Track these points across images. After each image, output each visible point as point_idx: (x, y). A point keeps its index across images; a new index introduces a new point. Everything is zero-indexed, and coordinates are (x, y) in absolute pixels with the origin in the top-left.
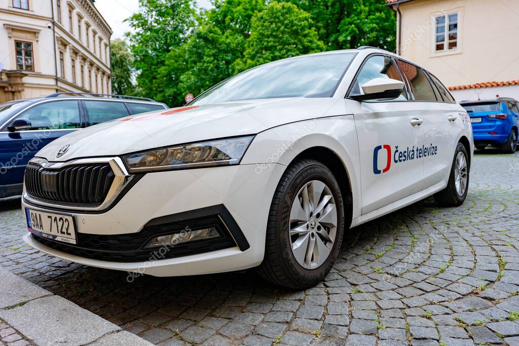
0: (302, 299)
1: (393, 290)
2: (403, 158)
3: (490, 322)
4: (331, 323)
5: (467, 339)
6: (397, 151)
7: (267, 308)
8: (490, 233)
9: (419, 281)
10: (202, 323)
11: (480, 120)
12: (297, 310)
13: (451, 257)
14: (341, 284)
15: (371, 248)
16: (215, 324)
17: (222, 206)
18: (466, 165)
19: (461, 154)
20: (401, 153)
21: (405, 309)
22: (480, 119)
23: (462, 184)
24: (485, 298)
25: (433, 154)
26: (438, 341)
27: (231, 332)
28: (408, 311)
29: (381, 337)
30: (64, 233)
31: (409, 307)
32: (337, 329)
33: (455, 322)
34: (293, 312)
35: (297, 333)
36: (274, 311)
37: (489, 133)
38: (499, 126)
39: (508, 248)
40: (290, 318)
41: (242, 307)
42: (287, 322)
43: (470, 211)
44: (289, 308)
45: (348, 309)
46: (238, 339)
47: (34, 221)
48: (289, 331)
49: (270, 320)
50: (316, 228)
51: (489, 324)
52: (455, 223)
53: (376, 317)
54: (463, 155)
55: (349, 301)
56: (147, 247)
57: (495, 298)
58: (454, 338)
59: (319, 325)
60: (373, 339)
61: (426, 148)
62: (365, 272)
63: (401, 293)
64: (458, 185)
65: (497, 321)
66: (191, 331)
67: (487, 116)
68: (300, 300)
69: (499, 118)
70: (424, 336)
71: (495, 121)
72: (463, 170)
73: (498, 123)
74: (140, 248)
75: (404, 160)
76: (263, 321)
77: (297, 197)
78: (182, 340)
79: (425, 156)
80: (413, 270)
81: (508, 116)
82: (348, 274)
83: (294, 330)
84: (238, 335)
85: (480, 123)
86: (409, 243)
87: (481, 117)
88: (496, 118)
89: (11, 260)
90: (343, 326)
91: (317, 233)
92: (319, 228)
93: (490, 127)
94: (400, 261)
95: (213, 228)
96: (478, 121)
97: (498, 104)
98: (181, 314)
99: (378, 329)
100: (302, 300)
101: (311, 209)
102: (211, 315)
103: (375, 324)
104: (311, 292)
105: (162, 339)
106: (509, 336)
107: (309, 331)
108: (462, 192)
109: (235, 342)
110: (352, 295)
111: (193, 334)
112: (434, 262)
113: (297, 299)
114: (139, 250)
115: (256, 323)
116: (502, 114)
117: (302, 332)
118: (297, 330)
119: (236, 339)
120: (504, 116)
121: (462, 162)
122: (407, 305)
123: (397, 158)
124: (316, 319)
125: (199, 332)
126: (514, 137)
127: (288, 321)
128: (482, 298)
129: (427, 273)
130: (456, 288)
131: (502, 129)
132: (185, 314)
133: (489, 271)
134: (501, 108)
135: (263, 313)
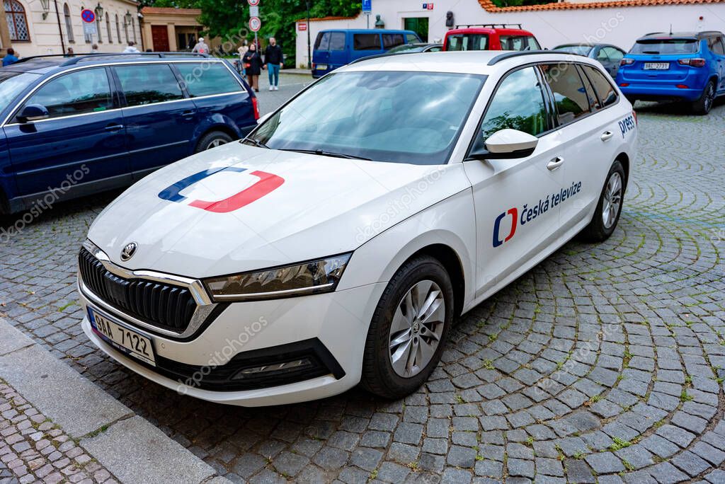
0: (401, 411)
1: (500, 398)
2: (534, 215)
3: (590, 454)
4: (428, 451)
5: (562, 477)
6: (526, 210)
7: (363, 424)
8: (629, 299)
9: (531, 384)
10: (296, 447)
11: (667, 66)
12: (395, 429)
13: (573, 342)
14: (444, 387)
15: (486, 324)
16: (308, 448)
17: (316, 340)
18: (620, 187)
19: (616, 175)
20: (531, 210)
21: (507, 430)
22: (668, 64)
23: (612, 212)
24: (595, 414)
25: (574, 193)
26: (532, 479)
27: (325, 462)
28: (510, 434)
29: (477, 473)
30: (140, 351)
31: (513, 428)
32: (435, 460)
33: (556, 452)
34: (390, 432)
35: (393, 464)
36: (370, 430)
37: (677, 85)
38: (692, 76)
39: (642, 329)
40: (387, 441)
41: (336, 422)
42: (384, 448)
43: (616, 253)
44: (386, 426)
45: (448, 430)
46: (333, 471)
47: (99, 324)
48: (386, 461)
49: (365, 445)
50: (419, 331)
51: (589, 456)
52: (592, 278)
53: (475, 443)
54: (618, 175)
55: (451, 417)
56: (235, 378)
57: (605, 415)
58: (549, 475)
59: (415, 452)
60: (468, 474)
61: (565, 191)
62: (473, 367)
63: (507, 404)
64: (605, 215)
65: (598, 451)
66: (284, 459)
67: (678, 61)
68: (398, 413)
69: (693, 64)
70: (519, 473)
71: (688, 68)
72: (617, 193)
73: (692, 72)
74: (228, 379)
75: (534, 217)
76: (359, 446)
77: (399, 307)
78: (276, 471)
79: (563, 200)
80: (528, 365)
81: (707, 61)
82: (454, 370)
83: (390, 460)
84: (333, 466)
85: (667, 70)
86: (531, 315)
87: (670, 62)
88: (689, 64)
89: (62, 330)
90: (441, 455)
91: (421, 336)
92: (423, 330)
93: (680, 77)
94: (516, 348)
95: (306, 359)
96: (665, 68)
97: (696, 43)
98: (271, 432)
99: (476, 460)
100: (400, 413)
101: (415, 313)
102: (304, 435)
103: (473, 453)
104: (411, 401)
105: (256, 469)
106: (603, 474)
107: (406, 462)
108: (610, 222)
109: (331, 474)
110: (454, 406)
111: (286, 462)
112: (553, 351)
113: (395, 411)
114: (228, 380)
115: (352, 448)
116: (700, 59)
117: (398, 463)
118: (393, 460)
119: (331, 471)
120: (701, 61)
121: (616, 184)
122: (511, 425)
123: (525, 219)
124: (414, 445)
125: (293, 460)
126: (711, 91)
127: (385, 446)
128: (592, 413)
129: (541, 371)
130: (568, 398)
131: (696, 80)
132: (275, 432)
133: (610, 369)
134: (699, 49)
135: (358, 433)
